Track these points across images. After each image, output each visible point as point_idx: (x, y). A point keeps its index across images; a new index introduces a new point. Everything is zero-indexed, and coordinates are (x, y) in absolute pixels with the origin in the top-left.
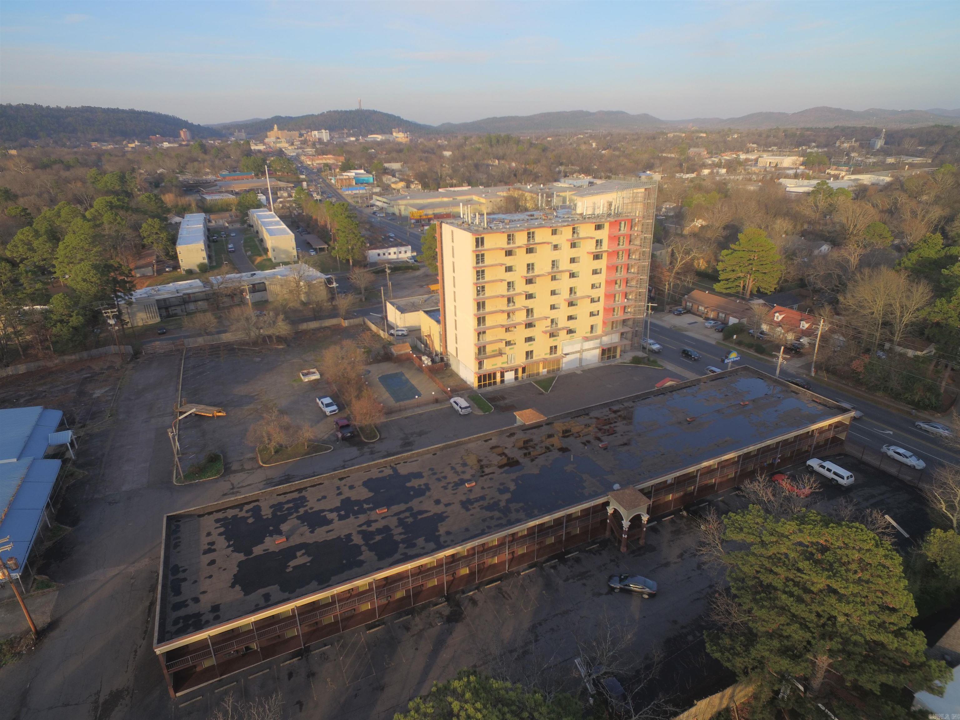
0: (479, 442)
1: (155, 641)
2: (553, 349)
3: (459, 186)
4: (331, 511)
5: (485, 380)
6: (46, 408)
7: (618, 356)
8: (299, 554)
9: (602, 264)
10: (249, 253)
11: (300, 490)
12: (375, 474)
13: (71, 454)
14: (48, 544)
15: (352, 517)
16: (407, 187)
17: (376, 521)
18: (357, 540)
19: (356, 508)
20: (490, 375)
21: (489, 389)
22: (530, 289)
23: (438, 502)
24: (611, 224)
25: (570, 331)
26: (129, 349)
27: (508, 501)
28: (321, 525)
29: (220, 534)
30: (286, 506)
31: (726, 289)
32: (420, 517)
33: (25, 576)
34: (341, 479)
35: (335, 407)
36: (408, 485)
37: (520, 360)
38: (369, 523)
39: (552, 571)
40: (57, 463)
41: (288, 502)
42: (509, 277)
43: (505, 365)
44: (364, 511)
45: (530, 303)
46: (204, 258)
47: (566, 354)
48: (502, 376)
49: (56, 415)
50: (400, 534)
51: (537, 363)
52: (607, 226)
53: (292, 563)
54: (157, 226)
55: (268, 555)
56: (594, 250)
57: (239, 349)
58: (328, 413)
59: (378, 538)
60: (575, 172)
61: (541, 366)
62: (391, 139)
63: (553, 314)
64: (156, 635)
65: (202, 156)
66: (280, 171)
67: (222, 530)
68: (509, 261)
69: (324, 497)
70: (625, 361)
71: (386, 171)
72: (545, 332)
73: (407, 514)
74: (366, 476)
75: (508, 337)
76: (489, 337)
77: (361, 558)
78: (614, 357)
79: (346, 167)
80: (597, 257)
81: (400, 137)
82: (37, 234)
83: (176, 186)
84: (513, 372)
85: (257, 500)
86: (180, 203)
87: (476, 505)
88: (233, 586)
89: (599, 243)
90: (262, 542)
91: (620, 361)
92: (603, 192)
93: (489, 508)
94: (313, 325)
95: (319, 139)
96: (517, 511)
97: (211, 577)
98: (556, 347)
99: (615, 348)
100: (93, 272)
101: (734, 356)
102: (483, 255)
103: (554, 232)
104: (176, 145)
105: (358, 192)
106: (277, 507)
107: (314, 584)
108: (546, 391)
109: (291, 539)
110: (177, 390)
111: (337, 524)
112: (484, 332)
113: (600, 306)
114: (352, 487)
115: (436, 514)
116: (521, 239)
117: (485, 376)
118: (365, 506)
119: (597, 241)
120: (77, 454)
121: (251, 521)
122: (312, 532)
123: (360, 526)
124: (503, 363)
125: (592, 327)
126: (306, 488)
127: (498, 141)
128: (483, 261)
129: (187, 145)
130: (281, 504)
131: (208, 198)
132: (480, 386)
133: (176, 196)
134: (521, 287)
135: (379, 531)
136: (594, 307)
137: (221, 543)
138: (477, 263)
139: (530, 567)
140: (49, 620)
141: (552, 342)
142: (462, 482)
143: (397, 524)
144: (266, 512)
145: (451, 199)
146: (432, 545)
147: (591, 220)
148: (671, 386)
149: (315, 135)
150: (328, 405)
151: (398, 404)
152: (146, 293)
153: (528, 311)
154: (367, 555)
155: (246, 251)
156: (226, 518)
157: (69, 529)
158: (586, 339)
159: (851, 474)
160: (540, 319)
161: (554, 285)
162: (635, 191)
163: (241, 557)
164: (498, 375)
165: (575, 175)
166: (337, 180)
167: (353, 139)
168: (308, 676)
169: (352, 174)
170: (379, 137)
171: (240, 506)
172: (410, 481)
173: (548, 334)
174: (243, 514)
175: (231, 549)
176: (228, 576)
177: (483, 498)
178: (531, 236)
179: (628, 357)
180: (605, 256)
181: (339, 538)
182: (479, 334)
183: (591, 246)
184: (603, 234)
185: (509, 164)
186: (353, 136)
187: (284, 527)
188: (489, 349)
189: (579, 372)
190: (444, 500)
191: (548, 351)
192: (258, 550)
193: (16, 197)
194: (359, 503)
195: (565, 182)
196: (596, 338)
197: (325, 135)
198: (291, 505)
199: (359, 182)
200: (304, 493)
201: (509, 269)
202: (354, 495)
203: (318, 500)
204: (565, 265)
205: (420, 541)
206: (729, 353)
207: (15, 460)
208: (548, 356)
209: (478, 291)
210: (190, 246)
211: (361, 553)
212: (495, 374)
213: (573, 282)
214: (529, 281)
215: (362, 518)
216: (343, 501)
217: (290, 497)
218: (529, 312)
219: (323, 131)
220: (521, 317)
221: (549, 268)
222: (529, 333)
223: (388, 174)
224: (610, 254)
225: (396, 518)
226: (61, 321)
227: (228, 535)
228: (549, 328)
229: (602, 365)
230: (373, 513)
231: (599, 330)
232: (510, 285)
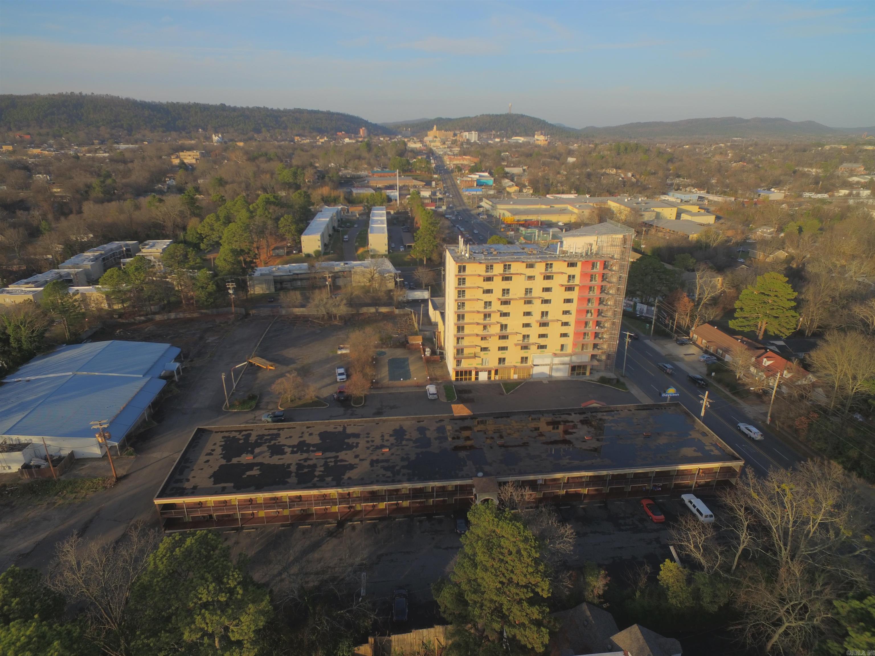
0: (413, 422)
1: (156, 496)
2: (524, 360)
3: (567, 193)
4: (289, 447)
5: (461, 375)
6: (172, 346)
7: (588, 373)
8: (255, 468)
9: (574, 295)
10: (357, 244)
11: (279, 429)
12: (330, 429)
13: (176, 378)
14: (142, 430)
15: (299, 453)
16: (520, 191)
17: (311, 459)
18: (293, 468)
19: (305, 448)
20: (466, 372)
21: (464, 382)
22: (505, 309)
23: (357, 456)
24: (583, 263)
25: (542, 347)
26: (243, 310)
27: (403, 467)
28: (277, 454)
29: (221, 446)
30: (266, 437)
31: (740, 326)
32: (339, 463)
33: (122, 447)
34: (308, 428)
35: (344, 377)
36: (346, 441)
37: (493, 364)
38: (306, 460)
39: (418, 524)
40: (163, 382)
41: (269, 435)
42: (487, 297)
43: (480, 366)
44: (307, 451)
45: (504, 320)
46: (319, 247)
47: (535, 365)
48: (477, 374)
49: (176, 351)
50: (320, 471)
51: (509, 368)
52: (579, 264)
53: (248, 473)
54: (289, 221)
55: (239, 465)
56: (566, 283)
57: (311, 321)
58: (338, 380)
59: (306, 470)
61: (512, 371)
62: (532, 141)
63: (526, 331)
64: (158, 493)
65: (365, 154)
66: (420, 170)
67: (223, 443)
68: (487, 285)
69: (291, 437)
70: (593, 379)
71: (506, 175)
72: (516, 345)
73: (333, 460)
74: (323, 429)
75: (484, 344)
76: (465, 342)
77: (289, 480)
78: (584, 374)
79: (474, 170)
80: (569, 289)
81: (540, 139)
83: (333, 181)
84: (487, 373)
85: (252, 430)
86: (332, 195)
87: (380, 465)
88: (210, 478)
89: (571, 277)
90: (240, 456)
91: (588, 378)
92: (585, 235)
93: (386, 469)
94: (372, 310)
95: (468, 140)
96: (404, 475)
97: (202, 469)
98: (527, 358)
99: (584, 367)
101: (671, 391)
102: (464, 279)
103: (531, 266)
104: (354, 141)
105: (475, 193)
106: (261, 437)
107: (253, 488)
108: (507, 393)
109: (256, 459)
110: (256, 346)
111: (288, 455)
112: (463, 338)
113: (570, 330)
114: (311, 434)
115: (350, 464)
116: (498, 269)
117: (461, 372)
118: (311, 448)
119: (569, 276)
120: (180, 379)
121: (241, 442)
122: (270, 457)
123: (300, 460)
124: (477, 364)
125: (562, 346)
126: (284, 429)
128: (464, 283)
129: (361, 142)
130: (264, 435)
131: (355, 191)
132: (457, 379)
133: (331, 189)
134: (496, 306)
135: (309, 466)
136: (565, 330)
137: (219, 450)
138: (459, 284)
139: (405, 517)
140: (125, 473)
141: (524, 353)
142: (383, 446)
143: (322, 464)
144: (253, 439)
145: (549, 207)
146: (334, 483)
147: (564, 259)
149: (466, 136)
151: (390, 382)
152: (269, 270)
153: (502, 326)
154: (293, 480)
155: (356, 242)
156: (229, 437)
157: (156, 424)
158: (555, 355)
159: (711, 514)
160: (512, 334)
161: (527, 308)
162: (614, 236)
163: (223, 462)
164: (473, 373)
166: (462, 181)
167: (497, 140)
168: (235, 543)
169: (475, 176)
170: (521, 139)
171: (240, 431)
172: (349, 438)
173: (520, 347)
174: (240, 437)
175: (222, 456)
176: (211, 471)
177: (387, 461)
178: (507, 267)
179: (597, 376)
180: (577, 289)
181: (283, 465)
182: (458, 339)
183: (563, 280)
184: (576, 271)
186: (498, 136)
187: (257, 450)
188: (466, 351)
189: (545, 382)
190: (361, 457)
191: (520, 360)
192: (235, 460)
193: (226, 183)
194: (309, 445)
195: (673, 196)
196: (566, 355)
197: (473, 136)
198: (269, 437)
199: (480, 184)
200: (281, 432)
201: (488, 291)
202: (307, 439)
203: (286, 438)
204: (537, 292)
205: (329, 479)
207: (141, 376)
208: (519, 365)
209: (459, 306)
210: (311, 237)
211: (289, 477)
212: (470, 372)
213: (545, 307)
214: (506, 303)
215: (305, 455)
216: (300, 442)
217: (271, 432)
218: (504, 327)
219: (473, 132)
220: (495, 330)
221: (522, 294)
222: (502, 343)
223: (507, 177)
224: (582, 288)
225: (324, 460)
226: (202, 287)
227: (224, 447)
228: (521, 342)
229: (570, 379)
230: (313, 454)
231: (569, 349)
232: (488, 304)
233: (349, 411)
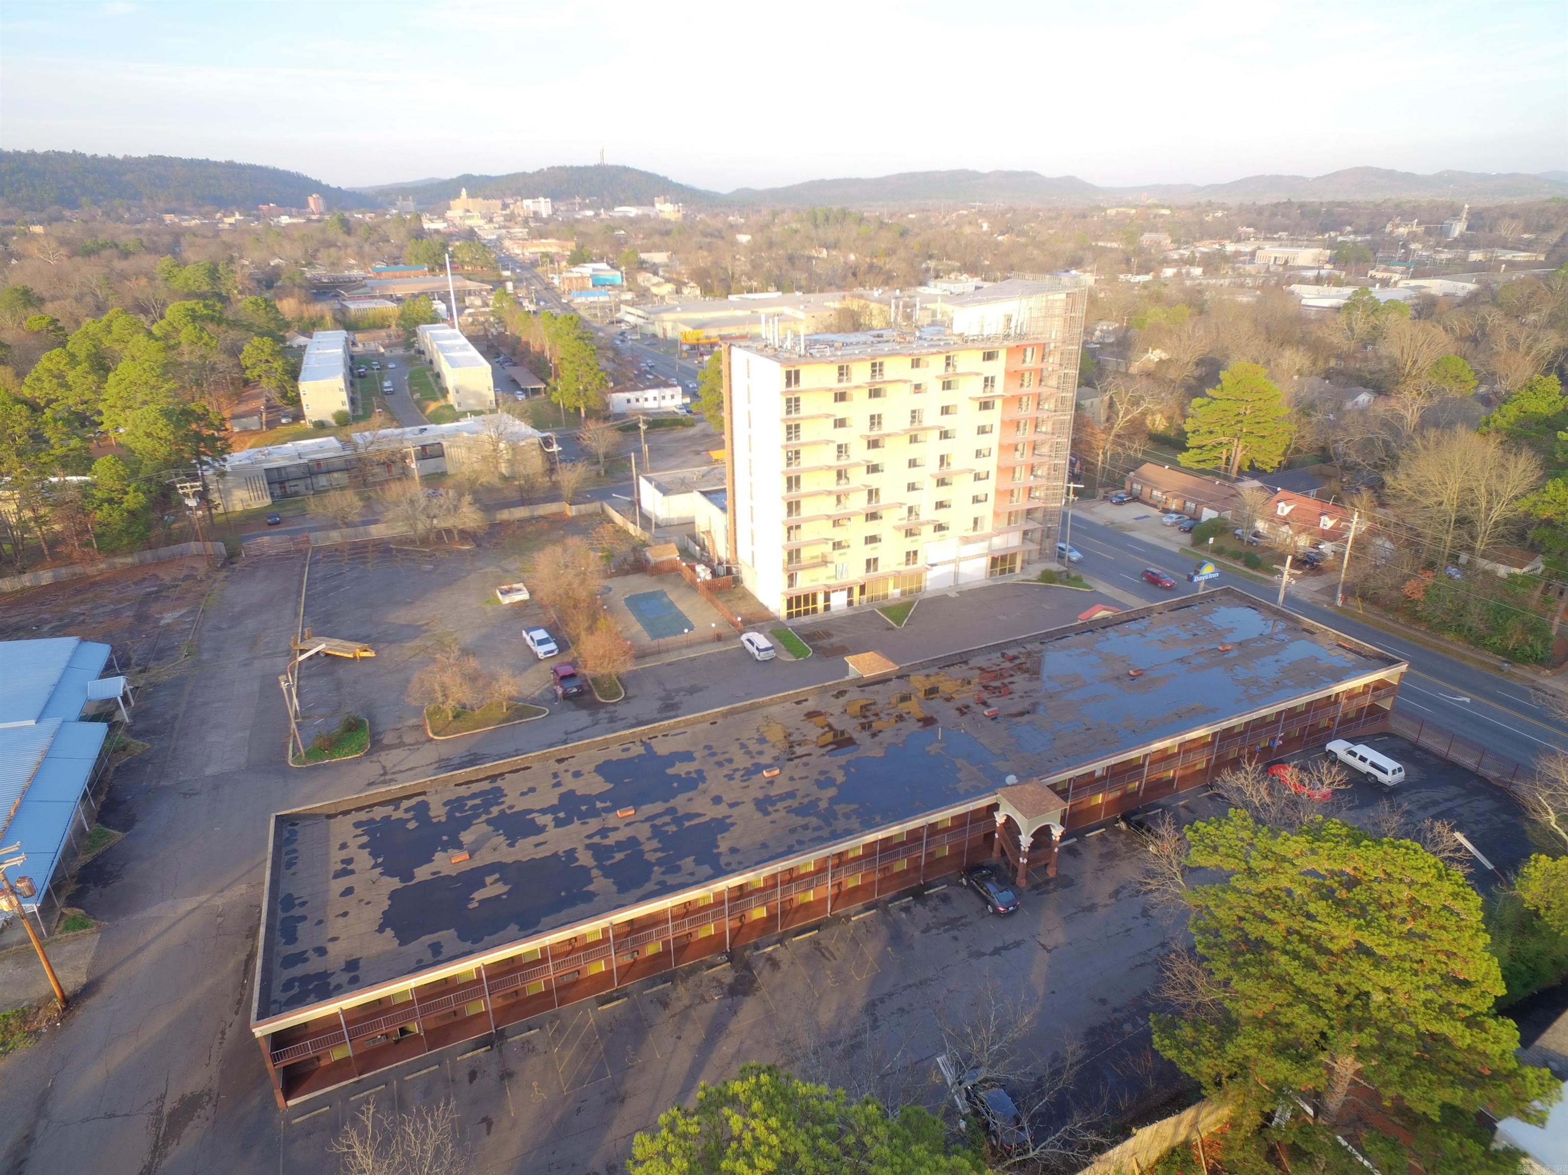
0: (788, 705)
1: (254, 1015)
2: (912, 556)
3: (762, 292)
4: (543, 811)
5: (798, 605)
6: (83, 640)
7: (1018, 570)
8: (489, 880)
9: (993, 417)
10: (417, 396)
11: (493, 778)
12: (615, 753)
13: (124, 714)
14: (84, 858)
15: (577, 823)
16: (677, 292)
17: (616, 829)
18: (585, 858)
19: (584, 808)
20: (806, 597)
21: (804, 619)
22: (875, 456)
23: (717, 800)
24: (1010, 351)
25: (940, 528)
26: (221, 547)
27: (832, 801)
28: (525, 835)
29: (362, 847)
30: (470, 803)
31: (1199, 462)
32: (687, 824)
33: (47, 908)
34: (560, 761)
35: (552, 646)
36: (670, 771)
37: (856, 573)
38: (604, 832)
39: (904, 915)
40: (101, 728)
41: (474, 796)
42: (841, 436)
43: (832, 582)
44: (594, 813)
45: (874, 480)
46: (343, 403)
47: (932, 565)
48: (827, 598)
49: (100, 652)
50: (655, 850)
51: (885, 578)
52: (1002, 354)
53: (479, 895)
54: (267, 350)
55: (439, 882)
56: (981, 394)
57: (399, 551)
58: (541, 656)
59: (619, 856)
60: (953, 270)
61: (891, 583)
62: (652, 214)
63: (912, 499)
64: (255, 1005)
65: (342, 238)
66: (470, 263)
67: (365, 839)
68: (840, 410)
69: (532, 790)
70: (1029, 578)
71: (642, 266)
72: (898, 528)
73: (667, 819)
74: (601, 757)
75: (838, 534)
76: (807, 533)
77: (591, 888)
78: (1012, 570)
79: (577, 259)
80: (985, 405)
81: (667, 210)
82: (73, 359)
83: (301, 287)
84: (845, 593)
85: (424, 793)
86: (306, 315)
87: (780, 805)
88: (381, 930)
89: (989, 382)
90: (429, 860)
91: (1022, 577)
92: (997, 299)
93: (800, 811)
94: (520, 513)
95: (535, 213)
96: (847, 816)
97: (345, 914)
98: (915, 553)
99: (1013, 556)
100: (162, 422)
101: (1208, 571)
102: (797, 400)
103: (916, 364)
104: (302, 221)
105: (596, 299)
106: (456, 804)
107: (513, 928)
108: (899, 624)
109: (477, 856)
110: (297, 615)
111: (552, 833)
112: (798, 527)
113: (988, 487)
114: (577, 774)
115: (713, 819)
116: (861, 373)
117: (798, 598)
118: (599, 805)
119: (986, 379)
120: (134, 716)
121: (412, 825)
122: (511, 845)
123: (590, 837)
124: (828, 578)
125: (976, 521)
126: (502, 774)
127: (827, 219)
128: (797, 409)
129: (319, 221)
130: (461, 800)
131: (353, 306)
132: (790, 615)
133: (301, 303)
134: (860, 453)
135: (620, 845)
136: (981, 488)
137: (363, 860)
138: (789, 412)
139: (867, 909)
140: (84, 980)
141: (910, 544)
142: (758, 768)
143: (649, 834)
144: (438, 812)
145: (749, 312)
146: (706, 869)
147: (977, 345)
148: (1104, 619)
149: (528, 207)
150: (541, 642)
151: (655, 642)
152: (249, 458)
153: (870, 492)
154: (600, 883)
155: (412, 393)
156: (371, 821)
157: (118, 835)
158: (966, 540)
159: (1399, 765)
160: (889, 507)
161: (914, 451)
162: (1050, 297)
163: (395, 883)
164: (821, 598)
165: (952, 276)
166: (563, 281)
167: (590, 213)
168: (502, 1078)
169: (587, 269)
170: (632, 211)
171: (395, 802)
172: (672, 765)
173: (904, 532)
174: (399, 814)
175: (379, 870)
176: (374, 914)
177: (791, 795)
178: (876, 368)
179: (1035, 571)
180: (998, 403)
181: (555, 855)
182: (790, 529)
183: (976, 388)
184: (997, 368)
185: (845, 257)
186: (588, 207)
187: (467, 837)
188: (805, 554)
189: (953, 595)
190: (728, 798)
191: (904, 559)
192: (422, 873)
193: (42, 300)
194: (588, 799)
195: (935, 286)
196: (983, 539)
197: (544, 207)
198: (478, 801)
199: (599, 283)
200: (499, 783)
201: (840, 423)
202: (581, 787)
203: (523, 794)
204: (932, 418)
205: (688, 863)
206: (1201, 565)
207: (32, 723)
208: (903, 568)
209: (789, 459)
210: (322, 383)
211: (590, 881)
212: (814, 596)
213: (945, 446)
214: (874, 444)
215: (594, 824)
216: (562, 797)
217: (476, 788)
218: (872, 494)
219: (541, 199)
220: (858, 502)
221: (905, 422)
222: (872, 528)
223: (645, 270)
224: (1006, 401)
225: (648, 824)
226: (110, 501)
227: (373, 846)
228: (905, 522)
229: (991, 583)
230: (611, 815)
231: (987, 526)
232: (841, 449)
233: (602, 715)
